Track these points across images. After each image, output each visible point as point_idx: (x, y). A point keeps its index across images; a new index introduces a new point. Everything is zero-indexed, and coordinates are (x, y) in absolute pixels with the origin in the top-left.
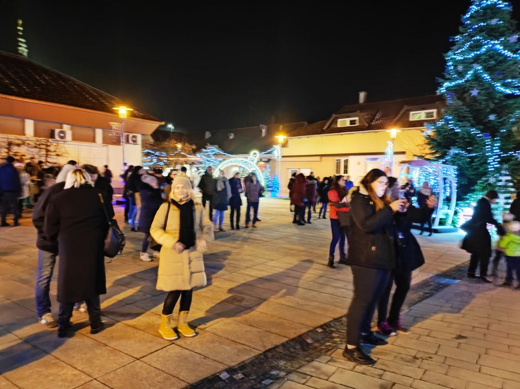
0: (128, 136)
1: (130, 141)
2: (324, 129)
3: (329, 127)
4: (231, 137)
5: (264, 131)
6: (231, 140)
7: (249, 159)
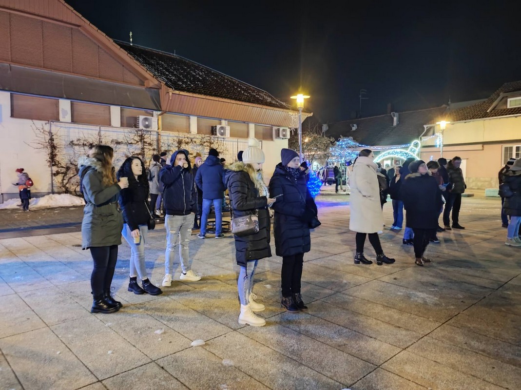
0: (279, 130)
1: (281, 136)
2: (488, 111)
3: (494, 109)
4: (354, 129)
5: (395, 119)
6: (354, 131)
7: (409, 149)
